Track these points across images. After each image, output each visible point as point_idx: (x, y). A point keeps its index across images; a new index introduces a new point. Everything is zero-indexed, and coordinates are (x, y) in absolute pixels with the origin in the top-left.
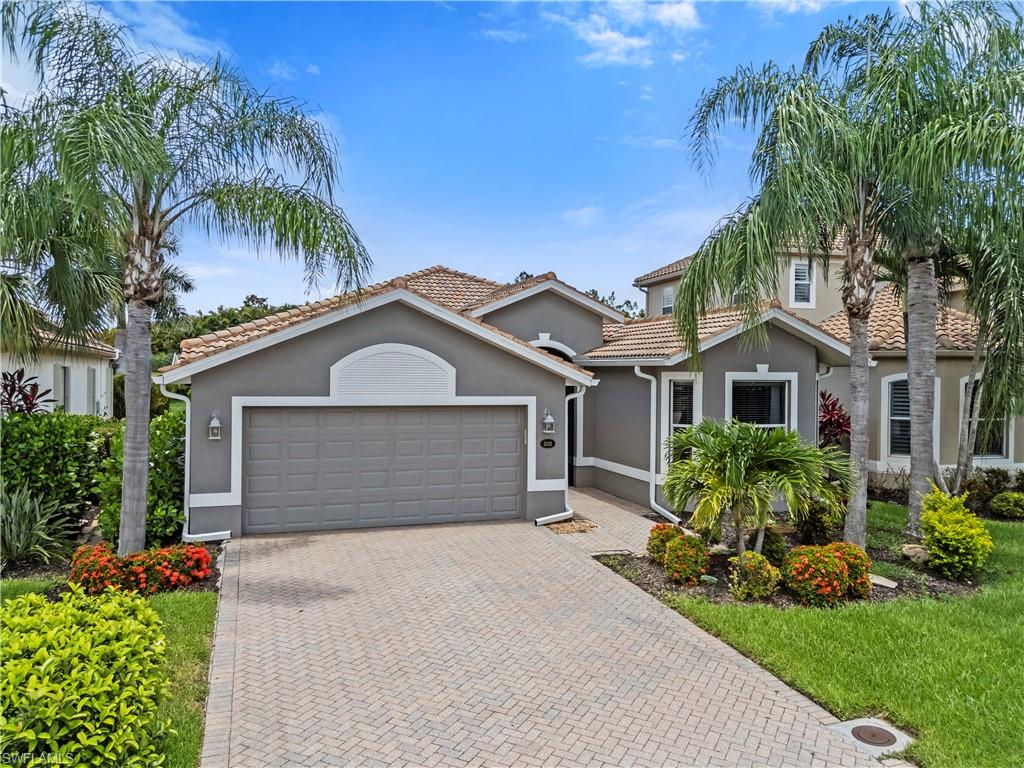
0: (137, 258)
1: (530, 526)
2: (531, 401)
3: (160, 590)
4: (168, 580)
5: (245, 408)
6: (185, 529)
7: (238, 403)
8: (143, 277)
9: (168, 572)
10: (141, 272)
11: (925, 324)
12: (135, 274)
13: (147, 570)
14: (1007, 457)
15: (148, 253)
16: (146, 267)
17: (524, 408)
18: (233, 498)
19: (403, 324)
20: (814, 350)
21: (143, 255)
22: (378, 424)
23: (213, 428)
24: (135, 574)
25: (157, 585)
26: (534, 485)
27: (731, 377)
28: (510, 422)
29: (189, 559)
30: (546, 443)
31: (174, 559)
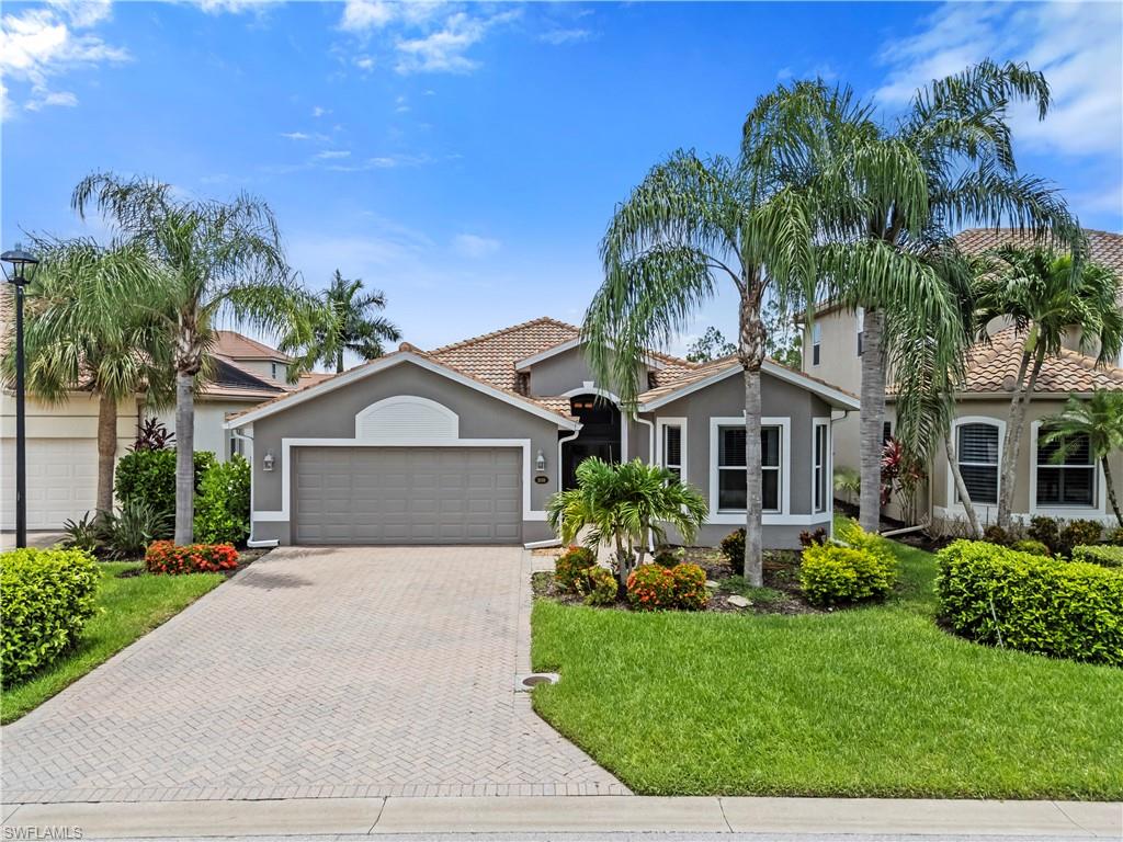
0: (181, 342)
1: (521, 549)
2: (526, 444)
3: (192, 572)
4: (198, 565)
5: (292, 447)
6: (251, 537)
7: (287, 443)
8: (184, 355)
9: (199, 560)
10: (183, 352)
11: (872, 371)
12: (179, 354)
13: (184, 557)
14: (1097, 508)
15: (188, 339)
16: (186, 348)
17: (520, 449)
18: (284, 515)
19: (411, 380)
20: (810, 396)
21: (184, 339)
22: (398, 462)
23: (267, 463)
24: (176, 559)
25: (190, 569)
26: (529, 515)
27: (715, 422)
28: (507, 462)
29: (217, 553)
30: (540, 480)
31: (204, 552)
